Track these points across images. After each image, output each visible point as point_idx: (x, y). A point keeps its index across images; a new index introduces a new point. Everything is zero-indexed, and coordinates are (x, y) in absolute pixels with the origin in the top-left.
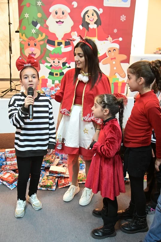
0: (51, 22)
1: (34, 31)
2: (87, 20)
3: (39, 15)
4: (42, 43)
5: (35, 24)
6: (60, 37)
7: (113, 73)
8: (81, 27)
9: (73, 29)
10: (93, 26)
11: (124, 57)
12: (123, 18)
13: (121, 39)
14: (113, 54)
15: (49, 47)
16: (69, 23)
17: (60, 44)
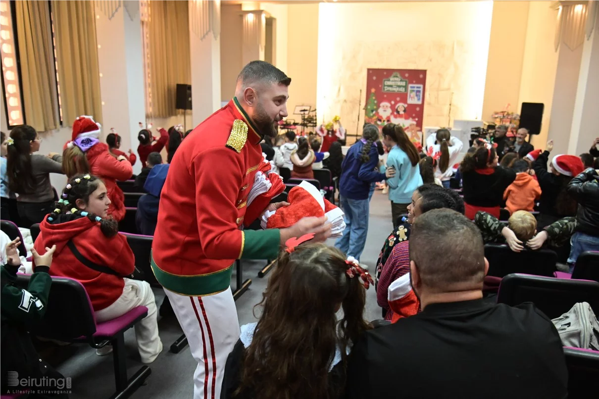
0: (381, 111)
1: (371, 115)
2: (399, 110)
3: (375, 107)
4: (375, 120)
5: (372, 111)
6: (384, 117)
7: (412, 137)
8: (395, 113)
9: (392, 113)
10: (402, 113)
11: (419, 128)
12: (418, 109)
13: (417, 119)
14: (413, 127)
15: (379, 123)
16: (389, 111)
17: (384, 121)
